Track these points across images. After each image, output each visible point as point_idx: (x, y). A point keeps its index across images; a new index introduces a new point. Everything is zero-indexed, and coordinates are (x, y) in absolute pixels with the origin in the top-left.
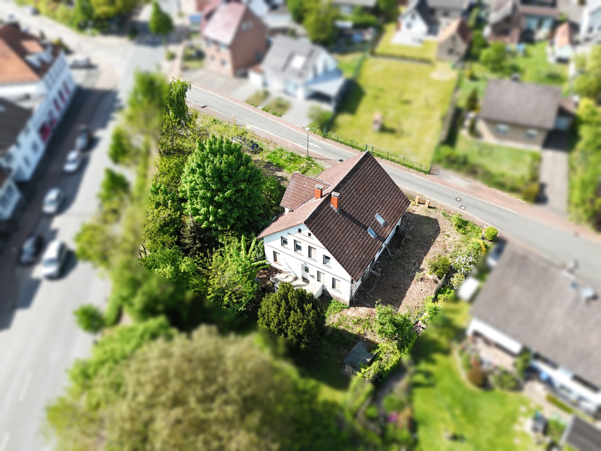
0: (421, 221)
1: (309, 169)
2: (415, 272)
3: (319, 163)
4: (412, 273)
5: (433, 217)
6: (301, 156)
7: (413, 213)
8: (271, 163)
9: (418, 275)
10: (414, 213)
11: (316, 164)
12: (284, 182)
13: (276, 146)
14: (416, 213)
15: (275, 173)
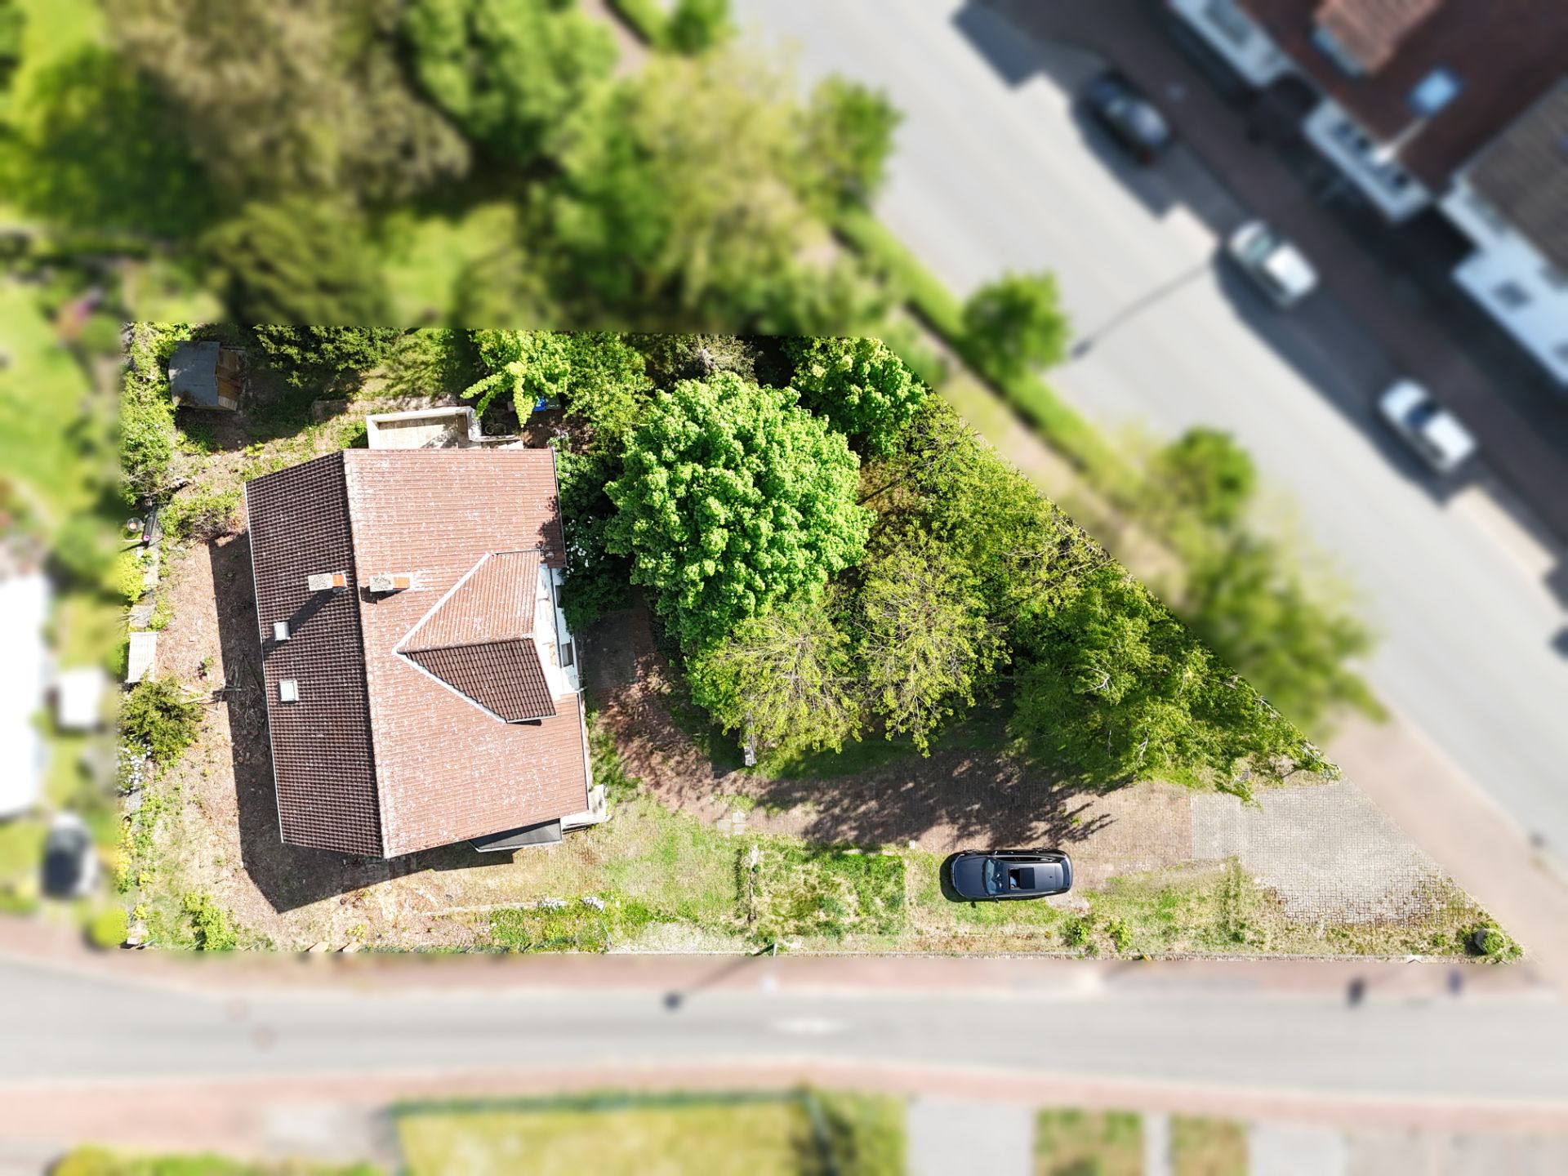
0: (311, 875)
1: (737, 899)
2: (228, 682)
3: (726, 942)
4: (233, 676)
5: (290, 913)
6: (801, 939)
7: (343, 892)
8: (867, 849)
9: (217, 678)
10: (340, 896)
11: (732, 933)
12: (763, 792)
13: (915, 936)
14: (336, 899)
15: (819, 812)
